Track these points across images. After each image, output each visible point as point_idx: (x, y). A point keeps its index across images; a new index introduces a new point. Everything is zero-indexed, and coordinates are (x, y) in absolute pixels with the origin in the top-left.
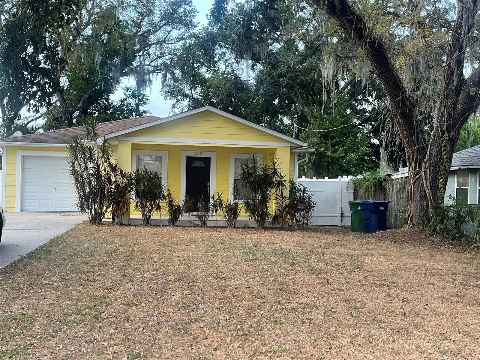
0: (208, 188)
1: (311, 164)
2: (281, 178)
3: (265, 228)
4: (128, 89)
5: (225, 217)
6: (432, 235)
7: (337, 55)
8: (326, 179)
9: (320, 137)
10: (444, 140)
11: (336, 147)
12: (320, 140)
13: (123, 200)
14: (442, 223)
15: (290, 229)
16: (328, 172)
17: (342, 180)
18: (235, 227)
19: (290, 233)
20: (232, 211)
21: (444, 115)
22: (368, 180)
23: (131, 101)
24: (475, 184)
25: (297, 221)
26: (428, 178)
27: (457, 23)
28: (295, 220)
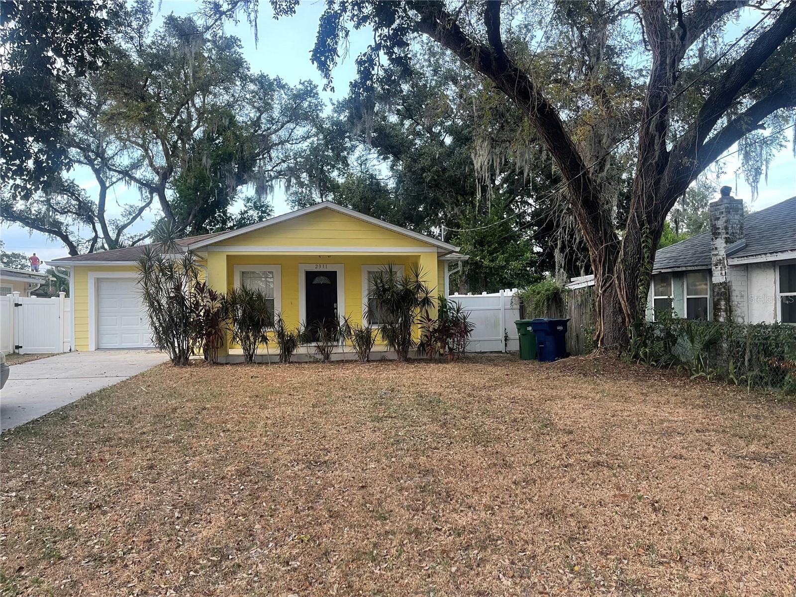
0: (335, 310)
1: (464, 277)
2: (427, 293)
3: (409, 361)
4: (249, 200)
5: (355, 348)
6: (634, 363)
7: (492, 139)
8: (484, 294)
9: (475, 244)
10: (644, 234)
11: (495, 255)
12: (475, 247)
13: (213, 332)
14: (646, 345)
15: (442, 360)
16: (486, 286)
17: (505, 294)
18: (368, 361)
19: (441, 366)
20: (364, 339)
21: (643, 201)
22: (538, 293)
23: (254, 214)
24: (681, 292)
25: (451, 350)
26: (623, 284)
27: (655, 76)
28: (447, 348)
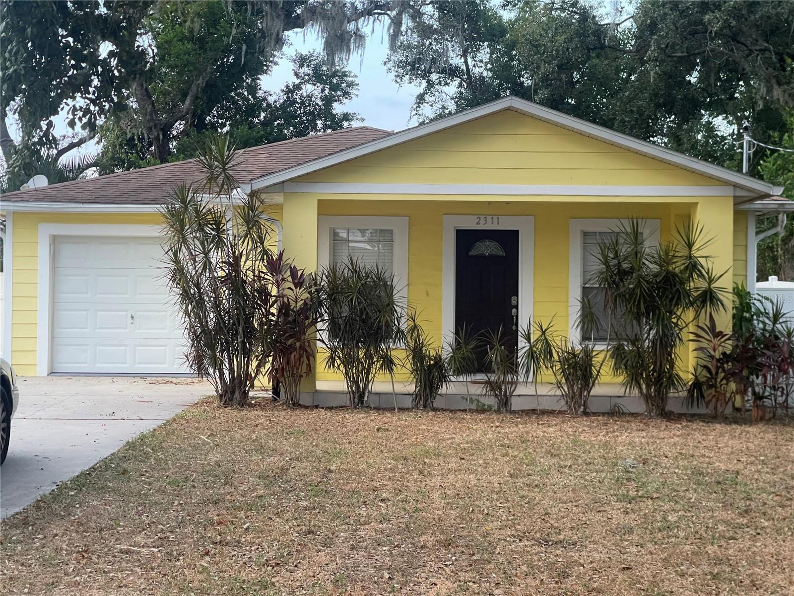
0: (514, 310)
2: (711, 281)
3: (668, 416)
4: (302, 60)
5: (559, 385)
13: (298, 345)
15: (738, 417)
18: (586, 414)
19: (738, 429)
20: (579, 370)
23: (313, 91)
25: (758, 397)
28: (750, 394)
